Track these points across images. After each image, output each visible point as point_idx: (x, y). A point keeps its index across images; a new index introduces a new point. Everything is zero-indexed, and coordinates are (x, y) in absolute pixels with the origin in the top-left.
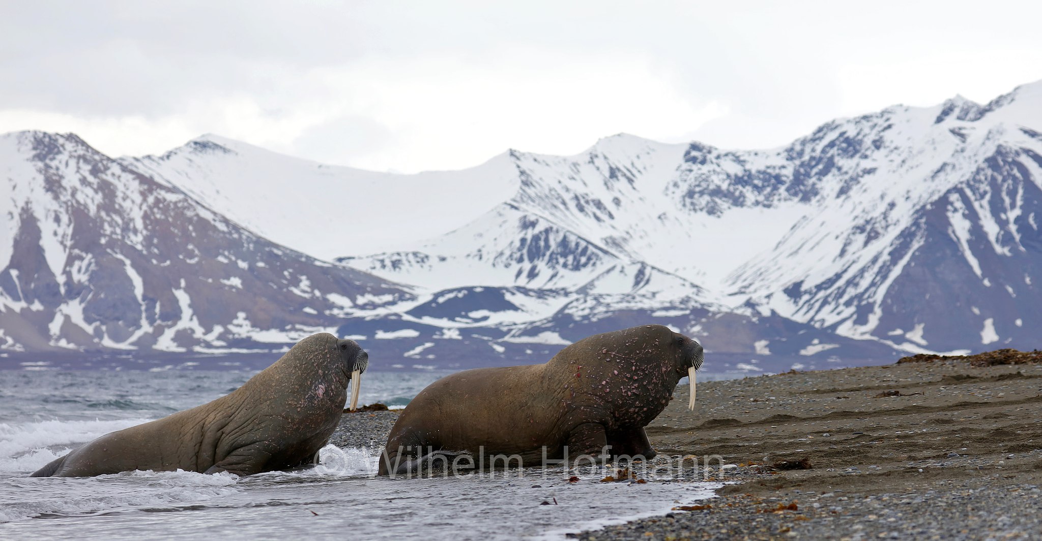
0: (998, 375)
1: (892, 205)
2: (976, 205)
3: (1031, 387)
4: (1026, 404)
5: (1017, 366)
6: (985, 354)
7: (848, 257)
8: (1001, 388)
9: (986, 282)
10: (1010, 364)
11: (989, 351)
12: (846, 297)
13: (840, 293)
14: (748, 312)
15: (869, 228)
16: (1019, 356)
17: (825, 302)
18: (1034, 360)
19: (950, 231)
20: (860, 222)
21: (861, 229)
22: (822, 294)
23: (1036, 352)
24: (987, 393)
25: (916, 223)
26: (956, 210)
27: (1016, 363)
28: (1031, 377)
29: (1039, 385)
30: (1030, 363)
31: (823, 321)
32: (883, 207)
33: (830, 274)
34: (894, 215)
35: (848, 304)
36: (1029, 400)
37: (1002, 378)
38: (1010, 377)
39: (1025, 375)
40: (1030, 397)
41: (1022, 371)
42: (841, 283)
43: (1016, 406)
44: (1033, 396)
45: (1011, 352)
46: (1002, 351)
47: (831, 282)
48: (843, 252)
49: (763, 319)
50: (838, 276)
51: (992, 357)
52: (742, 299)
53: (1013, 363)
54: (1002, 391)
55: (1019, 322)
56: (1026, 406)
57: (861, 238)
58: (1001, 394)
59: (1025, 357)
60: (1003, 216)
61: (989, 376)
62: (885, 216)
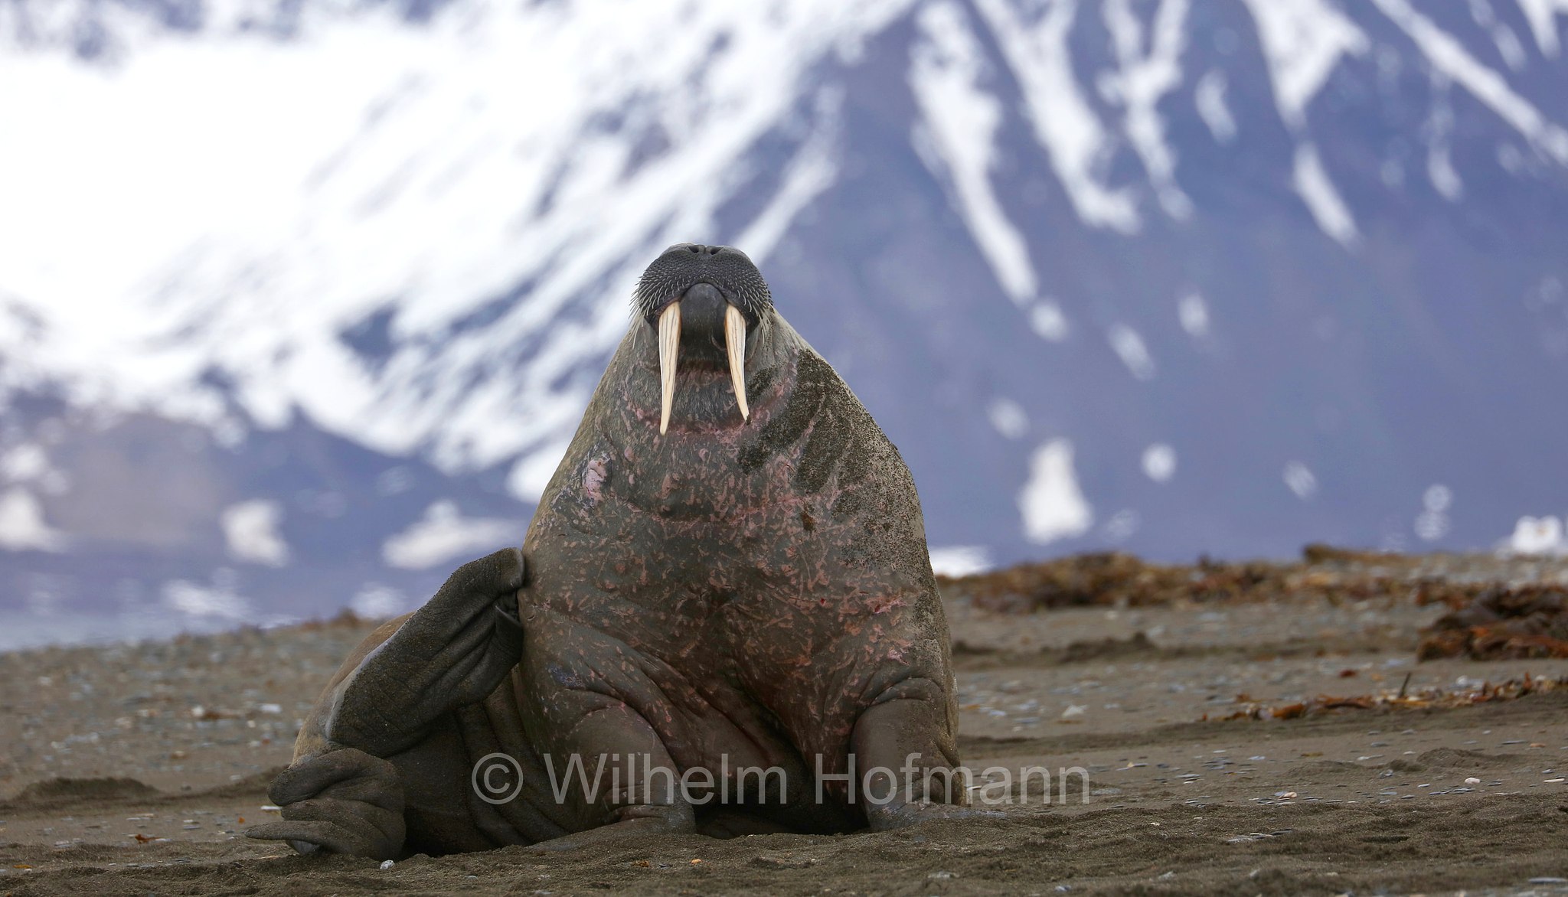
0: (1065, 641)
1: (721, 43)
2: (1018, 47)
3: (1181, 688)
4: (1158, 749)
5: (1134, 615)
6: (1027, 569)
7: (563, 221)
8: (1075, 689)
9: (1048, 321)
10: (1109, 603)
11: (1041, 558)
12: (549, 364)
13: (532, 346)
14: (206, 407)
15: (636, 120)
16: (1146, 578)
17: (478, 376)
18: (1198, 594)
19: (920, 140)
20: (608, 98)
21: (609, 123)
22: (467, 351)
23: (1205, 565)
24: (1024, 707)
25: (804, 107)
26: (941, 63)
27: (1134, 602)
28: (1180, 653)
29: (1208, 682)
30: (1182, 605)
31: (466, 445)
32: (687, 47)
33: (498, 279)
34: (727, 75)
35: (560, 384)
36: (1171, 733)
37: (1079, 653)
38: (1108, 650)
39: (1162, 643)
40: (1172, 720)
41: (1154, 632)
42: (534, 312)
43: (1122, 752)
44: (1184, 720)
45: (1118, 566)
46: (1085, 562)
47: (496, 309)
48: (545, 204)
49: (258, 435)
50: (525, 289)
51: (1049, 580)
52: (186, 361)
53: (1122, 602)
54: (1078, 700)
55: (1159, 462)
56: (1158, 754)
57: (608, 154)
58: (1073, 711)
59: (1165, 581)
60: (1110, 87)
61: (1036, 647)
62: (696, 78)
